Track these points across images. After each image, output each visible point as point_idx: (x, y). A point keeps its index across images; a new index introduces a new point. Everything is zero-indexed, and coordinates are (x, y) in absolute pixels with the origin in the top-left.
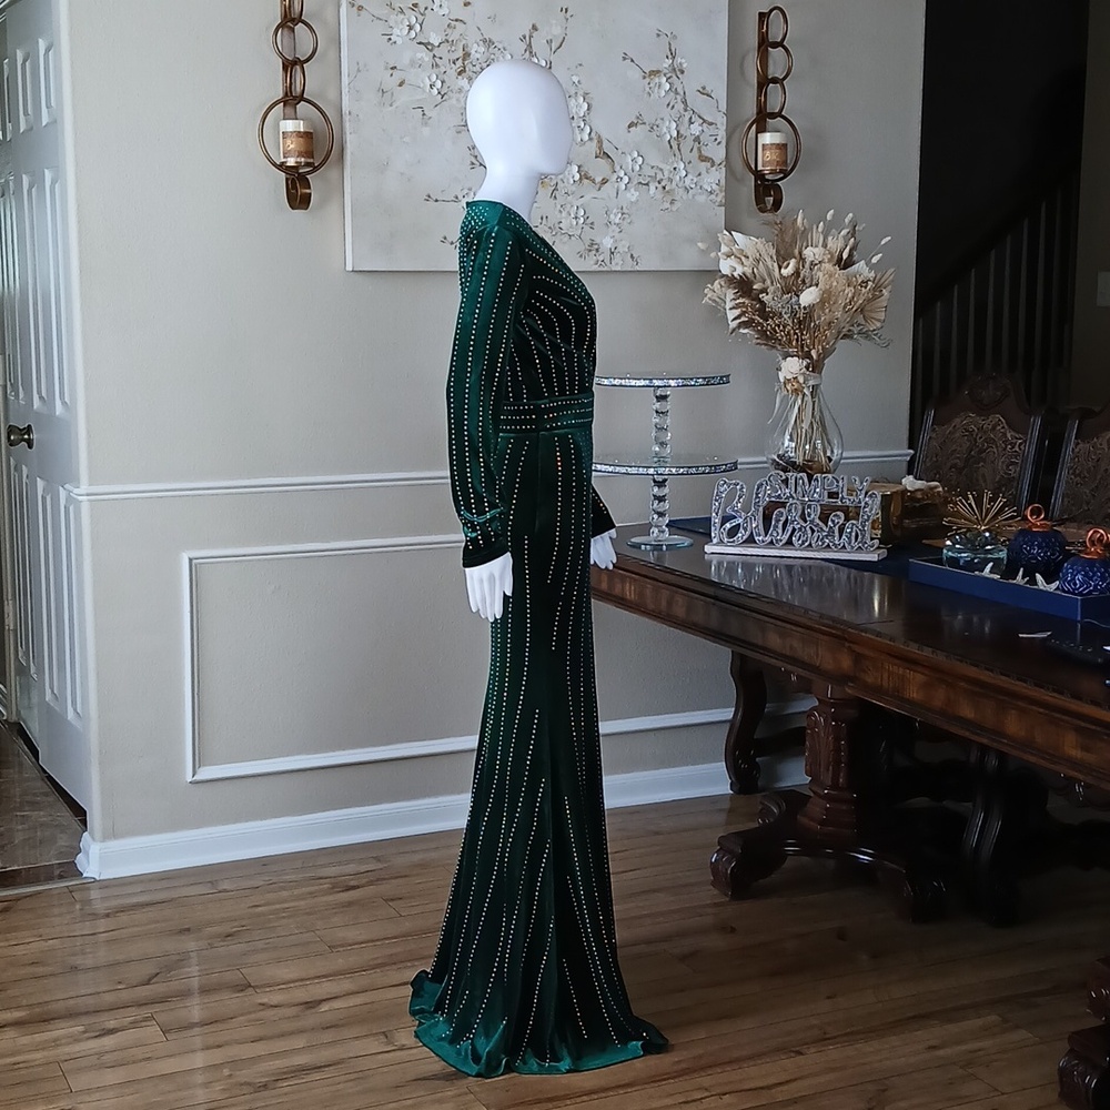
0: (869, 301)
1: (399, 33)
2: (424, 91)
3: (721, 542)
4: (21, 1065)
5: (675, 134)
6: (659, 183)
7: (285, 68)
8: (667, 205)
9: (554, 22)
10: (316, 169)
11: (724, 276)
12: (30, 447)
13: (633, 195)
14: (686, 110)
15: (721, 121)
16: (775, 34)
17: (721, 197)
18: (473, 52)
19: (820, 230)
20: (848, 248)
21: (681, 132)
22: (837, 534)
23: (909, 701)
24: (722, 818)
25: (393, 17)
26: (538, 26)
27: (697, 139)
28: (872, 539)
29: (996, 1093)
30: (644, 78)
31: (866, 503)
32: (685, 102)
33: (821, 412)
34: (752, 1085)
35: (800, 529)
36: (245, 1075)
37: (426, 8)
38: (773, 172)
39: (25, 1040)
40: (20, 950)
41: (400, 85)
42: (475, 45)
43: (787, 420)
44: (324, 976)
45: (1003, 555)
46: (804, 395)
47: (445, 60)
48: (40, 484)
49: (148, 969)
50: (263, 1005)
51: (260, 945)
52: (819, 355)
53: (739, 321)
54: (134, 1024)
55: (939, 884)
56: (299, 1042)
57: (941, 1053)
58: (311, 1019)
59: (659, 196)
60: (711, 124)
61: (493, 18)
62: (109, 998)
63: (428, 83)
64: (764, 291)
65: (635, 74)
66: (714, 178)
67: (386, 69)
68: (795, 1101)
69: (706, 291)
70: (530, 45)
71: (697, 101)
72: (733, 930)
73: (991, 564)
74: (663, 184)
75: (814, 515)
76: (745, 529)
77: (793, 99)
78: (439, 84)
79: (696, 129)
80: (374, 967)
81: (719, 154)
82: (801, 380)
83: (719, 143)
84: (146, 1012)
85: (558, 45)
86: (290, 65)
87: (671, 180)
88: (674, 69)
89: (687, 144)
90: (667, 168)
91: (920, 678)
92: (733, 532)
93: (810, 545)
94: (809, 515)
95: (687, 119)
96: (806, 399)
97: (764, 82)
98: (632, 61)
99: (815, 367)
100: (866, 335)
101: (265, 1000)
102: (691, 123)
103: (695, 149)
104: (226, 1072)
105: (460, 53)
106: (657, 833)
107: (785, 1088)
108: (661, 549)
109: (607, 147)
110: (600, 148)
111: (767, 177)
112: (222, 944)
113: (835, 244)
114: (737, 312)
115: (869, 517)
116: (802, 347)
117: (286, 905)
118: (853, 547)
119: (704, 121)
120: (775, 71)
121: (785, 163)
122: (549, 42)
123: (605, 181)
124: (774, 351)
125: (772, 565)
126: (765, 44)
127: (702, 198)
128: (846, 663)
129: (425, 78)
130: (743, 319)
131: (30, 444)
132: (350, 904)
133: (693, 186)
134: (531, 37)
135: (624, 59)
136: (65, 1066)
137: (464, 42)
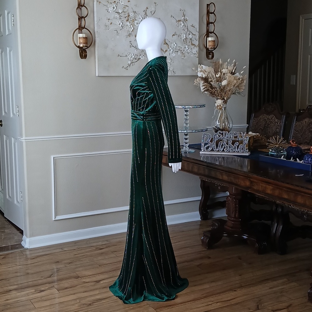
0: (240, 84)
1: (111, 9)
2: (117, 26)
3: (204, 151)
4: (19, 301)
5: (185, 38)
6: (181, 51)
7: (79, 19)
8: (183, 57)
9: (152, 6)
10: (88, 47)
11: (200, 77)
12: (1, 126)
13: (174, 55)
14: (188, 31)
15: (197, 34)
16: (212, 10)
17: (197, 55)
18: (130, 15)
19: (226, 64)
20: (234, 69)
21: (187, 37)
22: (237, 148)
23: (268, 194)
24: (198, 227)
25: (109, 5)
26: (148, 8)
27: (191, 39)
28: (246, 149)
29: (290, 300)
30: (177, 22)
31: (245, 140)
32: (188, 29)
33: (227, 115)
34: (225, 300)
35: (226, 147)
36: (83, 302)
37: (118, 3)
38: (211, 48)
39: (19, 294)
40: (11, 269)
41: (111, 24)
42: (131, 13)
43: (217, 117)
44: (100, 274)
45: (286, 153)
46: (222, 110)
47: (123, 17)
48: (5, 137)
49: (49, 273)
50: (85, 282)
51: (79, 265)
52: (226, 99)
53: (204, 90)
54: (49, 289)
55: (265, 243)
56: (97, 292)
57: (274, 289)
58: (98, 286)
59: (181, 55)
60: (195, 35)
61: (136, 5)
62: (40, 282)
63: (118, 23)
64: (212, 81)
65: (174, 21)
66: (195, 50)
67: (107, 19)
68: (237, 304)
69: (195, 81)
70: (146, 13)
71: (191, 29)
72: (209, 258)
73: (283, 156)
74: (182, 51)
75: (230, 143)
76: (211, 147)
77: (217, 28)
78: (121, 24)
79: (190, 36)
80: (113, 271)
81: (197, 43)
82: (222, 106)
83: (197, 40)
84: (51, 285)
85: (154, 13)
86: (80, 18)
87: (184, 50)
88: (185, 20)
89: (188, 40)
90: (183, 47)
91: (271, 187)
92: (207, 148)
93: (229, 151)
94: (229, 143)
95: (188, 33)
96: (223, 111)
97: (208, 23)
98: (174, 17)
99: (225, 102)
100: (239, 93)
101: (85, 281)
102: (189, 35)
103: (190, 42)
104: (78, 301)
105: (127, 15)
106: (183, 232)
107: (234, 300)
108: (187, 153)
109: (167, 41)
110: (165, 42)
111: (209, 49)
112: (69, 265)
113: (230, 68)
114: (204, 87)
115: (246, 143)
116: (222, 96)
117: (84, 254)
118: (241, 152)
119: (193, 34)
120: (211, 20)
121: (215, 46)
122: (151, 12)
123: (166, 51)
124: (214, 98)
125: (218, 157)
126: (208, 13)
127: (192, 56)
128: (248, 183)
129: (118, 22)
130: (206, 89)
131: (1, 125)
132: (102, 253)
133: (190, 52)
134: (146, 11)
135: (171, 17)
136: (32, 301)
137: (128, 12)
